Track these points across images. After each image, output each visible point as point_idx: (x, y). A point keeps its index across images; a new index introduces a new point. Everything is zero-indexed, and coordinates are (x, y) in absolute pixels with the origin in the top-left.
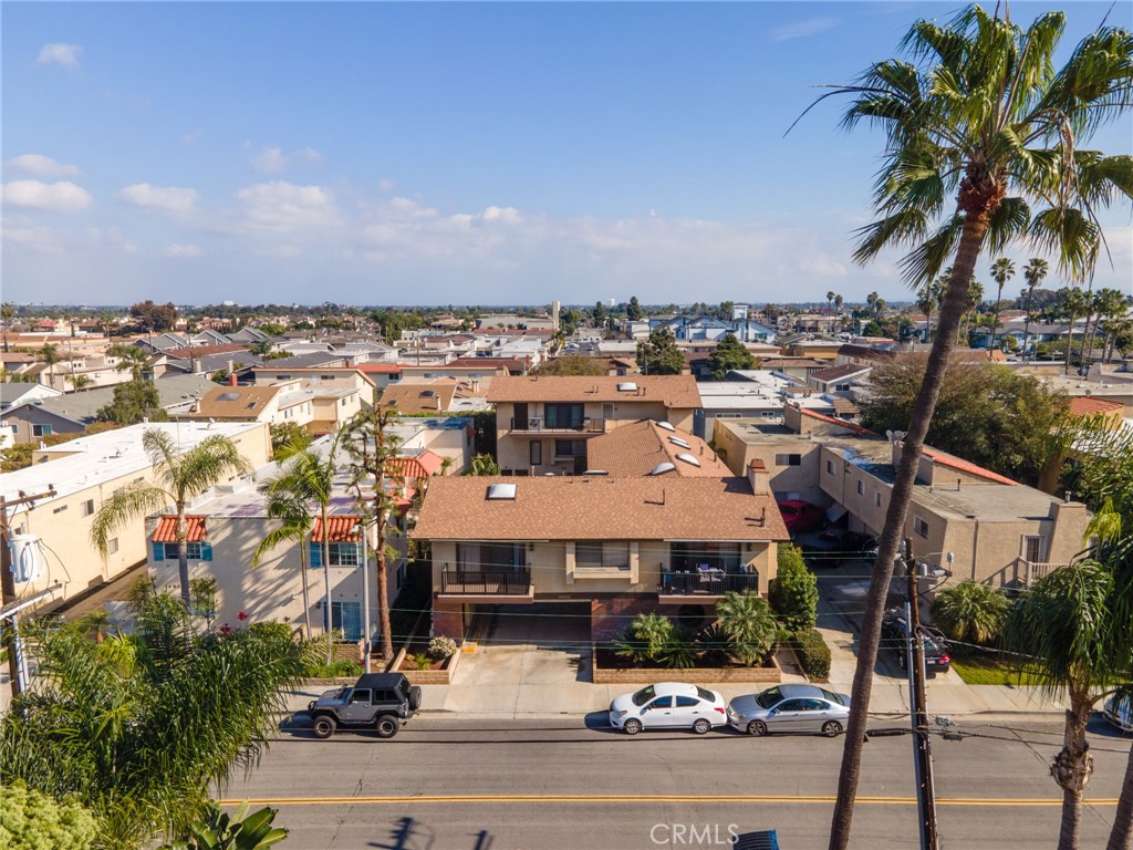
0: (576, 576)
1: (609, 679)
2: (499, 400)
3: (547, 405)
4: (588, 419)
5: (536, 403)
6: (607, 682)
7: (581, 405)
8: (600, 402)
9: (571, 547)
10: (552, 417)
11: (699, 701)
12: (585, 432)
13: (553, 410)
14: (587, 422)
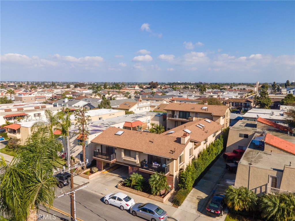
0: (124, 158)
1: (121, 188)
4: (191, 116)
5: (177, 111)
7: (189, 112)
8: (194, 112)
9: (123, 150)
13: (181, 113)
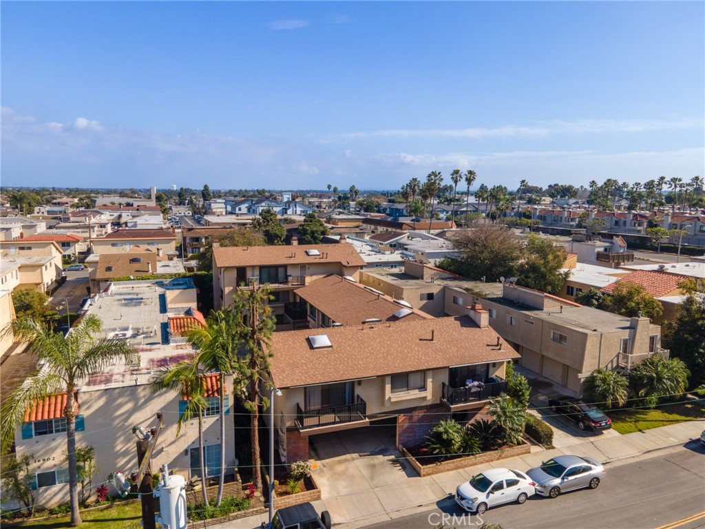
0: (393, 400)
1: (431, 472)
2: (227, 265)
3: (261, 268)
4: (290, 276)
5: (253, 267)
6: (429, 474)
7: (285, 266)
8: (298, 264)
9: (388, 380)
10: (265, 276)
11: (519, 481)
12: (290, 285)
13: (265, 271)
14: (290, 278)
